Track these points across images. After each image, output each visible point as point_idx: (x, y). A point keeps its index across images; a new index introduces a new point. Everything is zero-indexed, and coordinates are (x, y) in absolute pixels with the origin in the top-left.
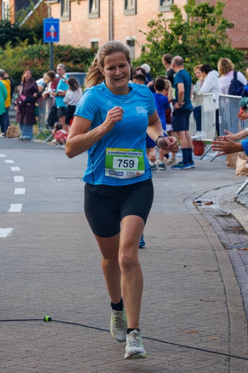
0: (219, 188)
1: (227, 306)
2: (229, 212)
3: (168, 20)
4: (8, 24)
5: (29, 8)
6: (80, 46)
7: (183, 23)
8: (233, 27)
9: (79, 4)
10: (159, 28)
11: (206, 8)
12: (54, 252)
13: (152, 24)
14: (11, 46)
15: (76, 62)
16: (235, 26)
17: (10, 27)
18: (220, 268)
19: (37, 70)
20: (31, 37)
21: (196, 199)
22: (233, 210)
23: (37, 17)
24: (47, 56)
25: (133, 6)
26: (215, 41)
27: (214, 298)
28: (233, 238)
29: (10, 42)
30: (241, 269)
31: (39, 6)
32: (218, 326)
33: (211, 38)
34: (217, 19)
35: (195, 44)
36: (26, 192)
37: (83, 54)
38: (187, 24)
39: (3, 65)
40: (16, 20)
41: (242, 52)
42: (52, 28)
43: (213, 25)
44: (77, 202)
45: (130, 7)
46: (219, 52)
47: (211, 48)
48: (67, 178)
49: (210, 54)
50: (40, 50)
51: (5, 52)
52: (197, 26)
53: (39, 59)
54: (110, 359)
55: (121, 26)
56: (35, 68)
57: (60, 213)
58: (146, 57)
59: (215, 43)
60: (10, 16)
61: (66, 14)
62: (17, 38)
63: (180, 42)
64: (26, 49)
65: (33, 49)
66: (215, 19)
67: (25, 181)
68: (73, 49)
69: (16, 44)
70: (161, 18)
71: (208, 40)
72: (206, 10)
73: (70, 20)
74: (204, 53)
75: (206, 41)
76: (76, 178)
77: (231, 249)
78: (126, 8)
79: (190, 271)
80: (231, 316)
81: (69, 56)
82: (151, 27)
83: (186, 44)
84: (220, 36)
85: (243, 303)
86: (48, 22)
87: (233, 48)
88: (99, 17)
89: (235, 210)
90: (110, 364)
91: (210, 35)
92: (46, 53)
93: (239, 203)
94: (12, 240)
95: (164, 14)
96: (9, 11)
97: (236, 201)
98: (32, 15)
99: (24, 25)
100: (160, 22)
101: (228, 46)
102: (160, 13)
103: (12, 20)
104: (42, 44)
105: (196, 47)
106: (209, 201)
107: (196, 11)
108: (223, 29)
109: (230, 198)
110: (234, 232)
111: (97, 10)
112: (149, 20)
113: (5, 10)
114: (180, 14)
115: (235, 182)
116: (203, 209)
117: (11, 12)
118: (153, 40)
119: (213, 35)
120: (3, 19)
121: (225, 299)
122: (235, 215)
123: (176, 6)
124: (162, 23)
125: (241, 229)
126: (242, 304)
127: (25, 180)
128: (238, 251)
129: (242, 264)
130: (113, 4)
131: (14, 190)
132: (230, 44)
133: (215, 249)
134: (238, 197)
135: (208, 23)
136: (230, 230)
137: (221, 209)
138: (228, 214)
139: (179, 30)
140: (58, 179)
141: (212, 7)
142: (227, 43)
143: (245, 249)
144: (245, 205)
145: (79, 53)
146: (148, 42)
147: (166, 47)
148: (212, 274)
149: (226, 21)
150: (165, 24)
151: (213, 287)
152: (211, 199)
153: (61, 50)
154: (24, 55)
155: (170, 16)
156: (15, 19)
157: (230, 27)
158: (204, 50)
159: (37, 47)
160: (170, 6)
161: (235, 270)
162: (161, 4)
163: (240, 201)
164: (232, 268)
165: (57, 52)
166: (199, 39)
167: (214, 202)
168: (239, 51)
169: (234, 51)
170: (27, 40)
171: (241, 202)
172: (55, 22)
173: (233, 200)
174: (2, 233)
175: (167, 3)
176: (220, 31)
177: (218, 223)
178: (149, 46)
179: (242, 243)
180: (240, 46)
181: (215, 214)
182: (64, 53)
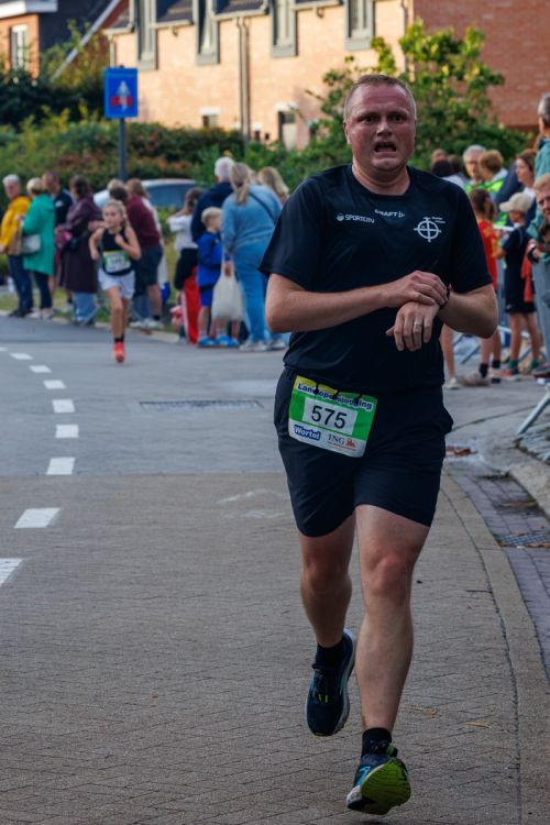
0: (482, 420)
1: (509, 660)
2: (504, 469)
3: (364, 69)
4: (25, 77)
5: (69, 44)
6: (178, 123)
8: (503, 83)
9: (176, 34)
10: (347, 87)
11: (445, 43)
12: (147, 557)
13: (331, 78)
14: (34, 126)
15: (172, 158)
16: (507, 81)
17: (29, 84)
18: (492, 585)
19: (89, 175)
20: (74, 106)
22: (513, 465)
23: (86, 64)
24: (111, 145)
25: (291, 40)
26: (466, 113)
27: (482, 645)
28: (515, 524)
29: (32, 117)
30: (534, 586)
31: (91, 40)
32: (492, 702)
33: (458, 106)
34: (467, 66)
35: (423, 118)
36: (80, 433)
37: (187, 142)
38: (404, 77)
39: (17, 167)
40: (43, 70)
41: (523, 134)
42: (123, 88)
43: (460, 77)
44: (189, 453)
45: (285, 39)
46: (475, 135)
47: (456, 127)
48: (165, 403)
49: (455, 139)
50: (94, 133)
51: (21, 137)
52: (426, 81)
53: (93, 151)
54: (277, 769)
55: (265, 81)
56: (85, 171)
57: (154, 475)
58: (320, 147)
59: (464, 117)
60: (30, 61)
61: (148, 55)
62: (46, 109)
64: (64, 130)
65: (79, 131)
66: (464, 67)
67: (77, 410)
68: (165, 130)
69: (43, 120)
70: (352, 66)
71: (449, 111)
72: (445, 49)
73: (157, 67)
74: (442, 138)
75: (446, 113)
76: (183, 403)
77: (513, 546)
78: (275, 43)
79: (431, 591)
80: (518, 680)
81: (157, 144)
82: (331, 85)
84: (475, 101)
85: (542, 654)
86: (114, 75)
87: (501, 126)
88: (219, 61)
89: (518, 466)
90: (278, 778)
91: (452, 100)
92: (108, 138)
93: (524, 450)
94: (59, 533)
95: (356, 56)
96: (28, 52)
97: (517, 447)
98: (76, 60)
99: (61, 77)
100: (349, 72)
101: (492, 123)
102: (348, 55)
103: (34, 69)
104: (99, 120)
105: (426, 126)
106: (462, 446)
107: (425, 51)
108: (481, 87)
109: (506, 441)
110: (517, 511)
111: (214, 48)
112: (325, 70)
113: (18, 48)
114: (390, 57)
115: (514, 408)
116: (451, 464)
117: (31, 54)
118: (336, 111)
119: (460, 100)
120: (15, 67)
121: (505, 646)
122: (516, 474)
123: (381, 39)
124: (353, 76)
125: (531, 504)
126: (539, 656)
127: (76, 407)
128: (527, 549)
129: (536, 576)
130: (248, 34)
131: (55, 430)
133: (479, 545)
134: (521, 439)
135: (450, 74)
136: (509, 507)
137: (487, 463)
138: (503, 474)
140: (146, 406)
141: (457, 40)
142: (490, 116)
143: (540, 546)
144: (538, 454)
145: (178, 139)
146: (323, 116)
148: (475, 596)
149: (488, 71)
151: (480, 623)
152: (465, 443)
153: (140, 133)
154: (61, 144)
155: (370, 59)
156: (40, 68)
157: (497, 83)
158: (442, 130)
159: (88, 127)
160: (367, 38)
161: (523, 587)
162: (350, 35)
163: (528, 445)
164: (516, 586)
165: (132, 136)
166: (431, 109)
167: (473, 450)
168: (516, 133)
169: (505, 133)
170: (66, 111)
171: (530, 450)
172: (130, 76)
173: (514, 445)
174: (37, 518)
175: (362, 33)
176: (474, 92)
177: (484, 492)
178: (327, 124)
179: (534, 533)
180: (516, 121)
181: (476, 474)
182: (146, 138)
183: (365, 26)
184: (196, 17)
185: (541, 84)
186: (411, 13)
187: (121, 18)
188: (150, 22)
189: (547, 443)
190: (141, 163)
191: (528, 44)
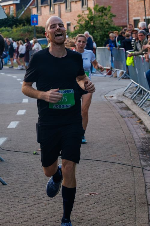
0: (115, 90)
1: (128, 144)
2: (121, 100)
3: (86, 14)
4: (13, 17)
5: (22, 10)
7: (93, 15)
8: (116, 17)
9: (45, 8)
10: (82, 18)
11: (103, 8)
13: (79, 16)
14: (15, 27)
17: (14, 19)
18: (122, 126)
20: (24, 23)
21: (106, 94)
22: (123, 99)
23: (26, 14)
25: (70, 8)
26: (108, 23)
28: (125, 112)
29: (15, 25)
30: (131, 127)
31: (27, 9)
35: (99, 24)
38: (95, 16)
39: (12, 36)
40: (17, 15)
42: (35, 19)
43: (106, 15)
45: (68, 8)
46: (110, 28)
47: (106, 26)
49: (106, 29)
50: (28, 29)
51: (13, 30)
52: (99, 16)
53: (28, 32)
55: (64, 17)
58: (77, 31)
61: (39, 12)
62: (18, 24)
63: (92, 24)
64: (22, 28)
65: (25, 29)
66: (107, 13)
69: (17, 26)
70: (83, 13)
73: (41, 15)
74: (103, 28)
75: (104, 23)
77: (125, 118)
78: (66, 9)
80: (130, 148)
81: (41, 31)
82: (79, 17)
83: (94, 25)
84: (110, 21)
85: (134, 142)
86: (33, 16)
87: (115, 26)
88: (54, 13)
89: (124, 100)
91: (105, 21)
92: (31, 30)
93: (125, 96)
94: (26, 116)
95: (85, 11)
98: (24, 13)
99: (20, 17)
100: (83, 15)
102: (82, 11)
103: (15, 15)
104: (29, 26)
105: (99, 26)
106: (111, 96)
107: (99, 10)
108: (111, 18)
110: (125, 110)
111: (53, 10)
112: (77, 14)
113: (11, 11)
114: (91, 11)
115: (122, 87)
116: (109, 99)
117: (14, 12)
118: (80, 23)
120: (11, 15)
121: (126, 140)
122: (124, 101)
123: (89, 8)
124: (84, 16)
125: (128, 108)
128: (128, 118)
129: (131, 124)
130: (60, 7)
132: (114, 24)
133: (118, 118)
134: (124, 94)
135: (104, 15)
136: (123, 109)
137: (117, 99)
139: (91, 19)
141: (106, 8)
143: (131, 118)
144: (128, 97)
146: (77, 24)
147: (86, 26)
148: (118, 129)
149: (112, 14)
150: (85, 16)
151: (120, 135)
152: (112, 94)
154: (21, 31)
155: (87, 12)
157: (114, 17)
159: (27, 27)
160: (86, 8)
161: (129, 127)
162: (82, 7)
164: (127, 127)
166: (100, 22)
167: (114, 96)
170: (22, 24)
172: (36, 16)
173: (122, 95)
174: (21, 112)
175: (85, 6)
176: (109, 19)
177: (117, 105)
178: (78, 26)
179: (129, 115)
180: (118, 25)
181: (115, 101)
182: (39, 30)
183: (85, 5)
184: (49, 3)
185: (123, 17)
186: (95, 2)
187: (33, 4)
188: (40, 5)
189: (130, 95)
190: (38, 35)
191: (120, 8)
